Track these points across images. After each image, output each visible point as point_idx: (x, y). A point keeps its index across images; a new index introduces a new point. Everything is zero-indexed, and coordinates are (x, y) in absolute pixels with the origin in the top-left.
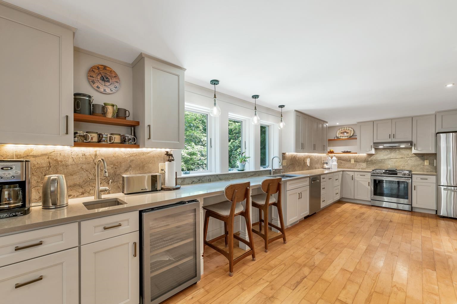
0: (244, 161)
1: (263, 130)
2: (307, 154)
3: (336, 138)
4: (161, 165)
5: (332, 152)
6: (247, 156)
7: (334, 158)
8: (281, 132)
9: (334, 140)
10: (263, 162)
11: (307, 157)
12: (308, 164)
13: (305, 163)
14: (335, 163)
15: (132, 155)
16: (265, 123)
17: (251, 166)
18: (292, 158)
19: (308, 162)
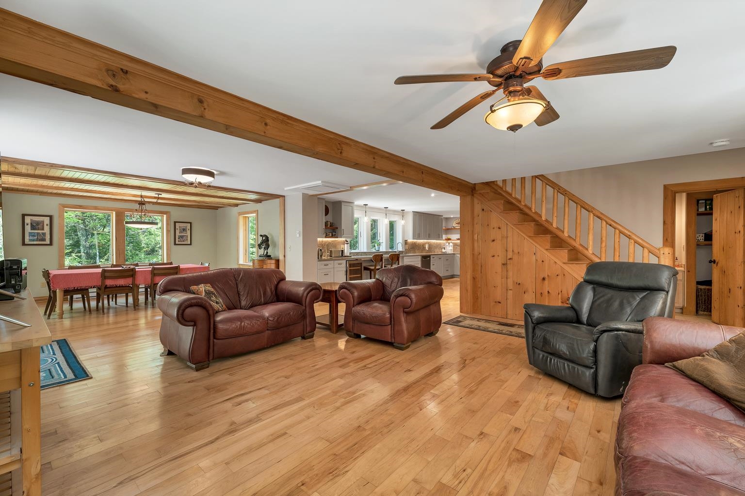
0: (379, 245)
1: (392, 226)
2: (426, 241)
3: (453, 228)
4: (342, 246)
5: (449, 239)
6: (381, 242)
7: (451, 244)
8: (404, 227)
9: (452, 229)
10: (392, 247)
11: (426, 243)
12: (427, 249)
13: (424, 248)
14: (451, 248)
15: (333, 241)
16: (392, 219)
17: (383, 248)
18: (412, 244)
19: (427, 247)
